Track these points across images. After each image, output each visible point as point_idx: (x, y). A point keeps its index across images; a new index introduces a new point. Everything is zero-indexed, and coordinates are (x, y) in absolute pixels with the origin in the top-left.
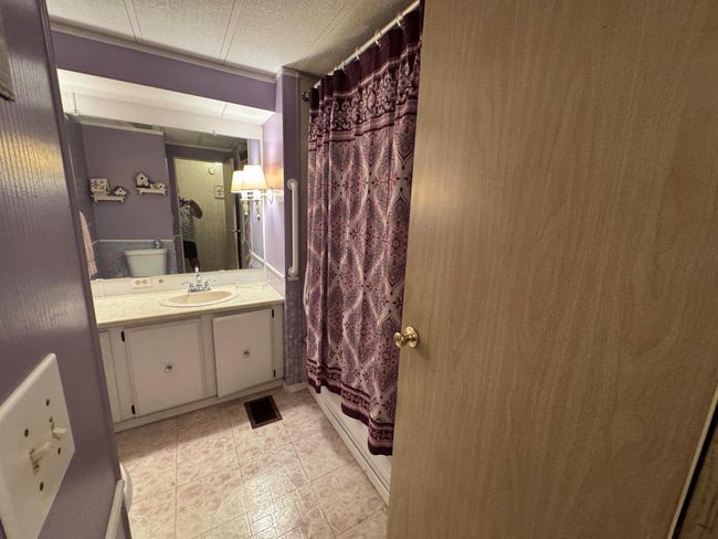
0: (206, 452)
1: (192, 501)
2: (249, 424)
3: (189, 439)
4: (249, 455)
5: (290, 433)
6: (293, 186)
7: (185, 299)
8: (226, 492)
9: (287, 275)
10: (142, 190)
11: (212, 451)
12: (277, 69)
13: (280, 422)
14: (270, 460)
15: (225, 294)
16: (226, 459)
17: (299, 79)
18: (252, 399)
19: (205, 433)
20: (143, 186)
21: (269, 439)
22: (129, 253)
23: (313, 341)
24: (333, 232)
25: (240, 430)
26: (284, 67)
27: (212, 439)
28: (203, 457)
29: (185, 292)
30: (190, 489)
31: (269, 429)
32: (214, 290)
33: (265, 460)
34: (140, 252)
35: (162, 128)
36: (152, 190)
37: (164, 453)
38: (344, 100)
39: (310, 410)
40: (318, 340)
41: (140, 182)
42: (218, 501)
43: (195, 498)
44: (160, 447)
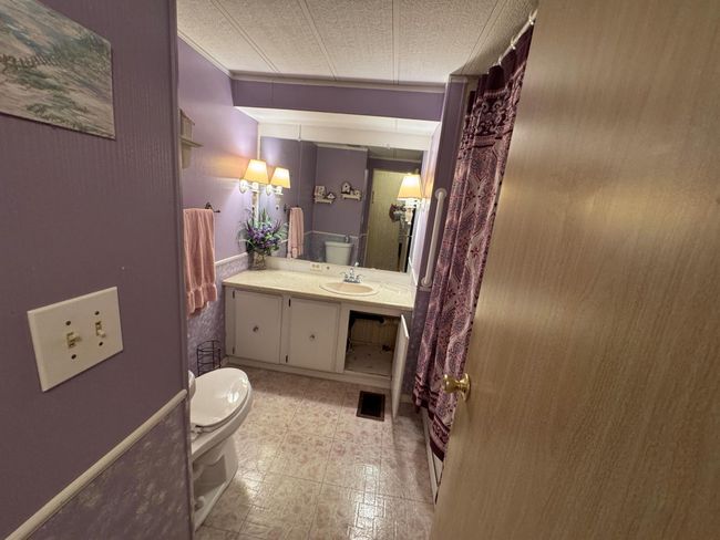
0: (316, 415)
1: (291, 446)
2: (356, 410)
3: (311, 399)
4: (344, 436)
5: (384, 437)
6: (440, 195)
7: (338, 286)
8: (314, 455)
9: (420, 284)
10: (345, 196)
11: (321, 416)
12: (445, 79)
13: (381, 423)
14: (357, 451)
15: (369, 290)
16: (326, 430)
17: (467, 84)
18: (368, 390)
19: (323, 400)
20: (346, 193)
21: (364, 432)
22: (327, 243)
23: (423, 358)
24: (459, 246)
25: (346, 412)
26: (451, 75)
27: (326, 407)
28: (312, 418)
29: (341, 280)
30: (295, 437)
31: (369, 424)
32: (362, 284)
33: (353, 449)
34: (336, 244)
35: (366, 147)
36: (351, 196)
37: (292, 400)
38: (496, 100)
39: (413, 427)
40: (426, 358)
41: (344, 190)
42: (306, 459)
43: (295, 446)
44: (293, 394)
